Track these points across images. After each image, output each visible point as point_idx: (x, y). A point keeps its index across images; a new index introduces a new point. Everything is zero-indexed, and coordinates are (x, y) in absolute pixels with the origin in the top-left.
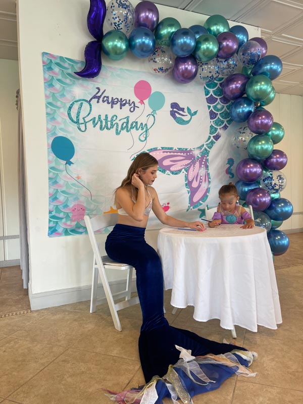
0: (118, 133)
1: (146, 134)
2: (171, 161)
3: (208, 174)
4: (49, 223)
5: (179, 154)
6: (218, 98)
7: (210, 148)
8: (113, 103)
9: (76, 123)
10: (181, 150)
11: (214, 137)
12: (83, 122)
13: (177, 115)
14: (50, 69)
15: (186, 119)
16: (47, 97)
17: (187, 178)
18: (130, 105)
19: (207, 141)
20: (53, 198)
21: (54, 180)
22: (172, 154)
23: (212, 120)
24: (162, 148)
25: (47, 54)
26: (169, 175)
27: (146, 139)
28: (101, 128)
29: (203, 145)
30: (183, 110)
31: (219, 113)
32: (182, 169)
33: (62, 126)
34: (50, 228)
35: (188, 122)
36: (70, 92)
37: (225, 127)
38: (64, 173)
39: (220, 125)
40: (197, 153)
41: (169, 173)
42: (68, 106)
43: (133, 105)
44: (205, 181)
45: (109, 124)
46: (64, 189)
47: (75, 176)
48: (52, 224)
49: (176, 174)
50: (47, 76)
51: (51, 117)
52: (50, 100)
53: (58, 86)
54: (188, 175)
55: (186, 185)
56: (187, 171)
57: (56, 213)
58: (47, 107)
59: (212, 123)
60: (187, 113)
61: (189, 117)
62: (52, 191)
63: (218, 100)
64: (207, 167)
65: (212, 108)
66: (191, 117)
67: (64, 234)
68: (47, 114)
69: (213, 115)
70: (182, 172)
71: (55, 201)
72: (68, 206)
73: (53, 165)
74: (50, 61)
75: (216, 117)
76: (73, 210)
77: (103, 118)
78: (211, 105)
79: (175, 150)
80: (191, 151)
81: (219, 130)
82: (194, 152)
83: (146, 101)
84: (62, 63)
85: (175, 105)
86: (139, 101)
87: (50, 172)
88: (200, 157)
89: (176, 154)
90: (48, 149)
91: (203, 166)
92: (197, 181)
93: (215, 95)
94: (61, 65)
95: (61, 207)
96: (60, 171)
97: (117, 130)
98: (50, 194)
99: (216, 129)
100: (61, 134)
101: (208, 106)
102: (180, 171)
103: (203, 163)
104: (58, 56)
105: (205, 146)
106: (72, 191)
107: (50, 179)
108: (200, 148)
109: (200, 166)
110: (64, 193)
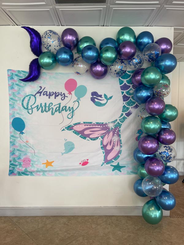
0: (53, 114)
1: (73, 114)
2: (90, 131)
3: (120, 141)
4: (10, 167)
5: (97, 126)
6: (131, 85)
7: (122, 122)
8: (50, 95)
9: (26, 109)
10: (98, 124)
11: (126, 114)
12: (31, 108)
13: (96, 100)
14: (12, 78)
15: (102, 102)
16: (10, 95)
17: (102, 143)
18: (62, 96)
19: (120, 117)
20: (12, 153)
21: (13, 143)
22: (91, 126)
23: (125, 102)
24: (84, 123)
25: (10, 70)
26: (89, 140)
27: (72, 117)
28: (42, 112)
29: (117, 120)
30: (101, 96)
31: (131, 96)
32: (99, 137)
33: (18, 111)
34: (10, 171)
35: (104, 104)
36: (24, 90)
37: (136, 107)
38: (19, 139)
39: (132, 105)
40: (111, 126)
41: (89, 139)
42: (22, 99)
43: (63, 96)
44: (117, 145)
45: (47, 108)
46: (18, 148)
47: (25, 141)
48: (11, 168)
49: (94, 140)
50: (10, 83)
51: (12, 106)
52: (12, 97)
53: (16, 88)
54: (103, 141)
55: (102, 148)
56: (103, 138)
57: (14, 162)
58: (10, 101)
59: (125, 104)
60: (104, 98)
61: (105, 101)
62: (11, 149)
63: (131, 87)
64: (119, 136)
65: (125, 93)
66: (107, 101)
67: (18, 175)
68: (10, 105)
69: (125, 98)
70: (99, 138)
71: (13, 155)
72: (21, 158)
73: (13, 134)
74: (12, 74)
75: (128, 99)
76: (24, 161)
77: (43, 105)
78: (125, 91)
79: (94, 124)
80: (106, 124)
81: (130, 109)
82: (108, 125)
83: (73, 93)
84: (19, 74)
85: (94, 94)
86: (68, 92)
87: (10, 138)
88: (114, 128)
89: (94, 126)
90: (10, 125)
91: (115, 135)
92: (110, 145)
93: (128, 83)
94: (18, 75)
95: (16, 159)
96: (17, 138)
97: (52, 112)
98: (10, 151)
99: (128, 109)
100: (17, 116)
101: (122, 92)
102: (97, 138)
103: (116, 133)
104: (16, 70)
105: (118, 121)
106: (23, 150)
107: (11, 142)
108: (114, 122)
109: (113, 135)
110: (18, 151)
